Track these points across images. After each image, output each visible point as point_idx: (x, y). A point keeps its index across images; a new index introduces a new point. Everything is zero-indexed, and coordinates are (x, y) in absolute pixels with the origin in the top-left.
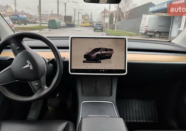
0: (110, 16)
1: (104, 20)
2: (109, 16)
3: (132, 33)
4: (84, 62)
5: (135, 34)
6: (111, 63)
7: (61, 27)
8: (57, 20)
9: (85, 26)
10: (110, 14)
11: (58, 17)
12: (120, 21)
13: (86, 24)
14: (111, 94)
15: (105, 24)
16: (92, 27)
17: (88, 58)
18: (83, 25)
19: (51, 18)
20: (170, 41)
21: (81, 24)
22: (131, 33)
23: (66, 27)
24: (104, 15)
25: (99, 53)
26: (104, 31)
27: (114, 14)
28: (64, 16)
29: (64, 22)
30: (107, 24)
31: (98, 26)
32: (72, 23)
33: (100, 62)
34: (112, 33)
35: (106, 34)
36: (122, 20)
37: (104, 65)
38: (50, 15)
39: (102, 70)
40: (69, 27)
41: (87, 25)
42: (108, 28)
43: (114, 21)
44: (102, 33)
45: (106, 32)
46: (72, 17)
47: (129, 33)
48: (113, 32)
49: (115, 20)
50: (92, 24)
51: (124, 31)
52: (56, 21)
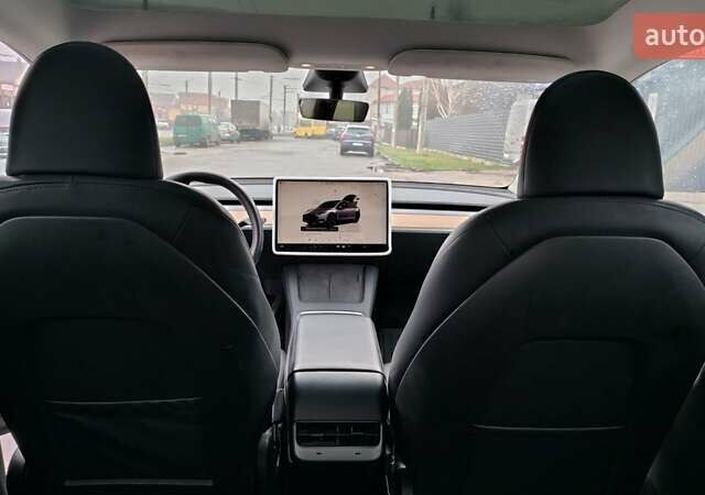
0: (399, 98)
1: (379, 115)
2: (396, 99)
3: (480, 161)
4: (303, 229)
5: (488, 163)
6: (358, 231)
7: (220, 141)
8: (207, 115)
9: (309, 134)
10: (400, 92)
11: (210, 106)
12: (437, 118)
13: (313, 127)
14: (362, 299)
15: (381, 127)
16: (335, 139)
17: (312, 221)
18: (303, 134)
19: (183, 107)
20: (506, 188)
21: (294, 129)
22: (474, 159)
23: (238, 141)
24: (376, 98)
25: (334, 210)
26: (379, 153)
27: (416, 93)
28: (232, 101)
29: (232, 122)
30: (388, 128)
31: (355, 138)
32: (260, 127)
33: (337, 230)
34: (405, 161)
35: (383, 164)
36: (444, 116)
37: (344, 235)
38: (178, 97)
39: (341, 245)
40: (248, 140)
41: (316, 133)
42: (393, 144)
43: (415, 116)
44: (368, 162)
45: (384, 158)
46: (261, 106)
47: (470, 161)
48: (409, 158)
49: (419, 114)
50: (333, 130)
51: (452, 155)
52: (204, 121)
